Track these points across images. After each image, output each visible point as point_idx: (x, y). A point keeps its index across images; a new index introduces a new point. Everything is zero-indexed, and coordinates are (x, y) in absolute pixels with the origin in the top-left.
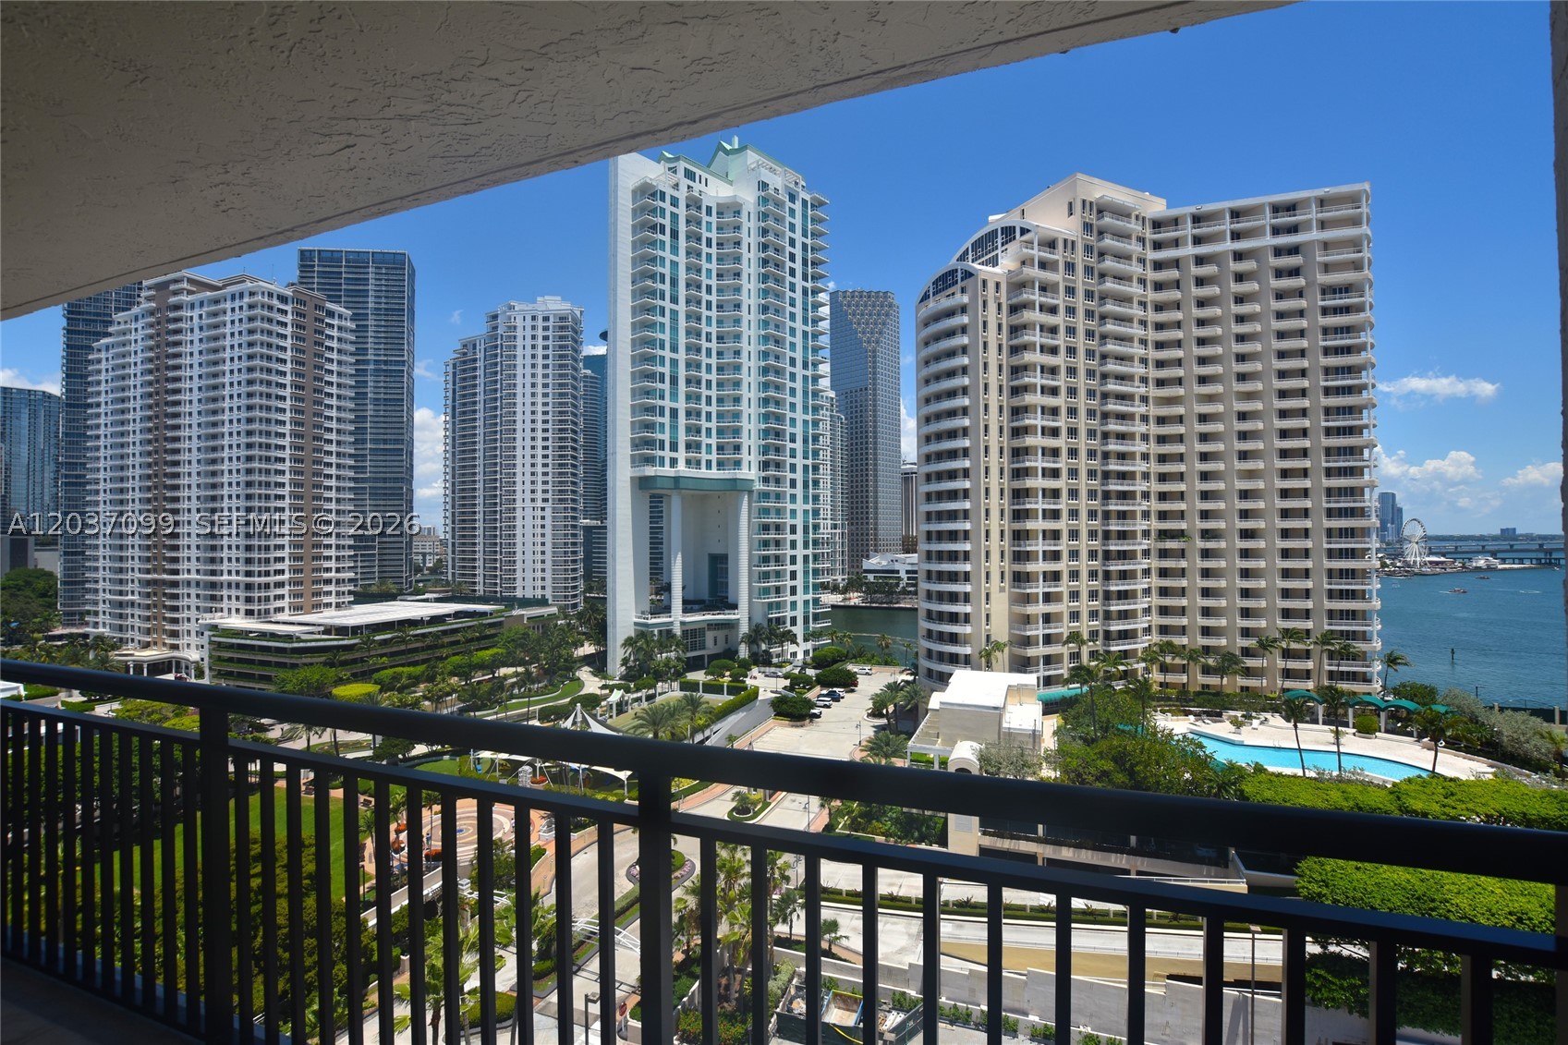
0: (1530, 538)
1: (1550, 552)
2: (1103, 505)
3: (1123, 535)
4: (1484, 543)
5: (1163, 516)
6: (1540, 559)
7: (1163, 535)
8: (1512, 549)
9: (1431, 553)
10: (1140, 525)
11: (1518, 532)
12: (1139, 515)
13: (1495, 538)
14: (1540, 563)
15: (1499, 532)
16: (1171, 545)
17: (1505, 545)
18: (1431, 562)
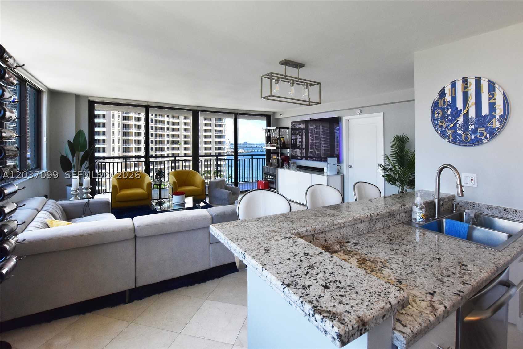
0: (249, 144)
1: (253, 148)
2: (155, 132)
3: (161, 142)
4: (241, 146)
5: (173, 136)
6: (251, 150)
7: (173, 142)
8: (246, 148)
9: (231, 149)
10: (166, 139)
11: (247, 143)
12: (166, 135)
13: (243, 145)
14: (251, 151)
15: (243, 143)
16: (175, 146)
17: (244, 146)
18: (231, 151)
